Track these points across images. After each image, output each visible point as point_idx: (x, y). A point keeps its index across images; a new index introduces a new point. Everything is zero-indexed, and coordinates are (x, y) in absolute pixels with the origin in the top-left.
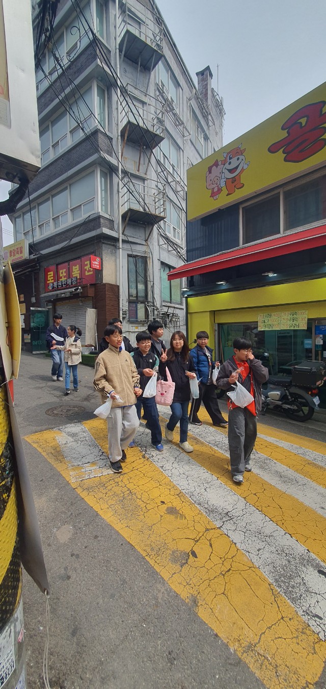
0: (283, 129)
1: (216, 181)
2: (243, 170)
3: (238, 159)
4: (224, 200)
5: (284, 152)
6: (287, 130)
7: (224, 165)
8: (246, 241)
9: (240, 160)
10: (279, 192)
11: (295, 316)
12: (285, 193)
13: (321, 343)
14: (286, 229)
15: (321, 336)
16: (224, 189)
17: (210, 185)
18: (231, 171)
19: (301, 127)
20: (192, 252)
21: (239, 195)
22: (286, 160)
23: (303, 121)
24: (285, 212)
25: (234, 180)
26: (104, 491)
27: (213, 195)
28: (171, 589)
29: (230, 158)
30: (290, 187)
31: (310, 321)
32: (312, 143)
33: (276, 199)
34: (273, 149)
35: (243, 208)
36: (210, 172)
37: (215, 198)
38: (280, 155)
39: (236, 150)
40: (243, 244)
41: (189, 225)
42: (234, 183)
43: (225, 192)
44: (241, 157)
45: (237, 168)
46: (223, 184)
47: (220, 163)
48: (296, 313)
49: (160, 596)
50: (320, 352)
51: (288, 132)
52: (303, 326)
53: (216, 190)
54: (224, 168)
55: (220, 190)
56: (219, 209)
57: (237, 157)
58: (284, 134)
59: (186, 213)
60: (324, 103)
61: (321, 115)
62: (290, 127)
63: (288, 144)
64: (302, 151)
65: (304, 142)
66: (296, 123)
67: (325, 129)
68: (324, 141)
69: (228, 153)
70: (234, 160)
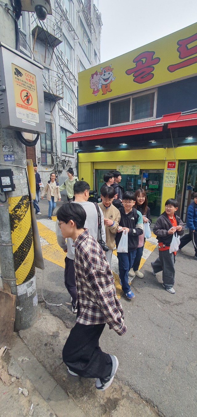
0: (134, 62)
1: (96, 84)
2: (111, 81)
3: (109, 74)
4: (100, 97)
5: (133, 76)
7: (101, 75)
8: (112, 124)
9: (110, 75)
10: (130, 98)
11: (134, 168)
12: (133, 99)
13: (145, 182)
14: (133, 120)
15: (145, 178)
16: (101, 90)
17: (92, 86)
18: (105, 80)
19: (143, 64)
20: (82, 125)
21: (108, 96)
22: (134, 81)
23: (144, 60)
24: (132, 110)
25: (106, 86)
26: (46, 251)
27: (94, 92)
29: (105, 72)
30: (135, 96)
31: (141, 171)
32: (147, 74)
33: (129, 101)
34: (128, 72)
35: (111, 104)
36: (93, 78)
37: (95, 95)
38: (131, 77)
39: (107, 68)
40: (110, 125)
41: (79, 108)
42: (106, 88)
43: (101, 92)
44: (111, 73)
45: (108, 79)
46: (100, 87)
47: (98, 73)
48: (135, 166)
50: (144, 186)
51: (136, 64)
52: (138, 173)
53: (96, 90)
54: (101, 77)
55: (98, 91)
56: (97, 102)
57: (109, 72)
58: (134, 65)
59: (78, 99)
60: (154, 53)
61: (152, 59)
62: (137, 62)
63: (136, 72)
64: (142, 78)
65: (143, 73)
66: (140, 60)
67: (154, 68)
68: (153, 75)
69: (104, 68)
70: (107, 74)
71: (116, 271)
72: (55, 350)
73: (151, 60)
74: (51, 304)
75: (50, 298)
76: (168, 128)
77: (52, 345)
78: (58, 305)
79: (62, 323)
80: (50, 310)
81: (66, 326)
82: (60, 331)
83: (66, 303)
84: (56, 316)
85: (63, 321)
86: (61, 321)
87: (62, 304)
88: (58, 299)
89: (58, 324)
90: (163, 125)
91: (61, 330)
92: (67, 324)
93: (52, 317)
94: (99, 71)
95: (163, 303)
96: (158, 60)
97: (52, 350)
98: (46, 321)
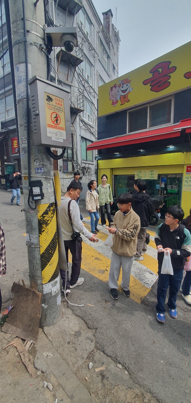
0: (150, 72)
1: (115, 96)
2: (129, 92)
3: (127, 85)
4: (119, 108)
5: (150, 86)
6: (152, 74)
7: (120, 87)
8: (130, 131)
9: (128, 86)
10: (147, 106)
12: (150, 107)
13: (164, 187)
14: (150, 127)
15: (164, 183)
16: (119, 101)
17: (111, 98)
18: (123, 91)
19: (159, 73)
20: (101, 135)
21: (127, 106)
22: (151, 90)
23: (160, 70)
24: (150, 117)
25: (125, 97)
27: (113, 103)
28: (99, 280)
29: (123, 84)
30: (152, 104)
31: (159, 176)
32: (164, 83)
33: (146, 108)
34: (145, 83)
35: (129, 112)
36: (112, 90)
37: (114, 106)
38: (148, 87)
39: (126, 80)
40: (129, 133)
41: (99, 119)
42: (125, 99)
43: (119, 103)
44: (129, 84)
45: (126, 90)
46: (118, 99)
47: (117, 86)
48: (153, 171)
49: (96, 281)
50: (163, 191)
51: (153, 75)
52: (156, 178)
53: (115, 101)
54: (119, 90)
55: (117, 102)
56: (116, 112)
57: (127, 84)
58: (151, 76)
59: (97, 110)
60: (170, 62)
61: (169, 69)
62: (154, 72)
63: (153, 82)
64: (159, 86)
65: (160, 81)
66: (157, 71)
67: (170, 76)
68: (170, 83)
69: (122, 81)
70: (125, 86)
71: (136, 276)
72: (77, 349)
73: (168, 69)
74: (72, 304)
75: (72, 299)
76: (186, 133)
77: (74, 344)
78: (80, 306)
79: (84, 323)
80: (72, 310)
81: (88, 326)
82: (82, 331)
83: (87, 304)
84: (78, 316)
85: (85, 322)
86: (83, 321)
87: (83, 305)
88: (80, 300)
89: (80, 324)
90: (181, 130)
91: (83, 331)
92: (89, 325)
93: (74, 316)
94: (118, 83)
95: (185, 311)
96: (174, 68)
97: (75, 348)
98: (69, 320)
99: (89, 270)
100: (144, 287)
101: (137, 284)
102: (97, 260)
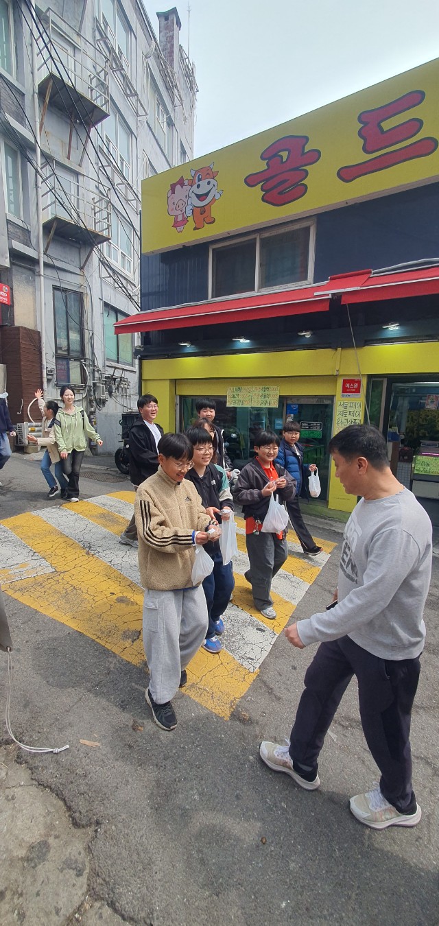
0: (263, 158)
1: (181, 206)
2: (214, 200)
3: (209, 183)
4: (189, 236)
5: (262, 189)
6: (266, 161)
7: (191, 186)
8: (215, 295)
9: (211, 186)
10: (256, 239)
11: (267, 392)
12: (262, 240)
14: (261, 286)
15: (292, 415)
16: (191, 219)
17: (172, 210)
18: (200, 197)
19: (282, 162)
20: (148, 298)
21: (207, 233)
22: (263, 199)
23: (285, 154)
24: (261, 265)
25: (203, 210)
26: (43, 590)
27: (176, 224)
28: (122, 660)
29: (199, 180)
30: (266, 235)
31: (282, 399)
32: (292, 186)
33: (252, 244)
34: (250, 181)
35: (213, 250)
36: (173, 192)
37: (179, 230)
38: (257, 192)
39: (205, 170)
40: (212, 298)
41: (145, 259)
42: (203, 215)
43: (191, 224)
44: (213, 182)
45: (207, 194)
46: (189, 213)
47: (186, 182)
48: (268, 389)
49: (112, 666)
51: (267, 164)
52: (274, 404)
53: (180, 218)
54: (191, 192)
55: (185, 221)
56: (184, 246)
58: (262, 166)
59: (140, 239)
60: (307, 139)
61: (303, 153)
62: (270, 159)
63: (267, 180)
64: (280, 193)
65: (285, 181)
66: (276, 155)
67: (306, 173)
68: (306, 187)
69: (197, 172)
70: (203, 183)
72: (28, 914)
73: (302, 155)
74: (33, 750)
75: (37, 729)
76: (342, 303)
77: (21, 895)
78: (56, 750)
79: (64, 808)
80: (31, 769)
81: (74, 819)
82: (51, 840)
83: (81, 741)
84: (47, 787)
85: (66, 804)
86: (61, 803)
87: (68, 746)
88: (61, 730)
89: (49, 813)
90: (330, 297)
91: (56, 837)
92: (77, 814)
93: (34, 790)
94: (188, 176)
95: (343, 726)
96: (315, 156)
97: (19, 914)
98: (14, 808)
99: (99, 634)
100: (241, 669)
101: (222, 663)
102: (123, 605)
